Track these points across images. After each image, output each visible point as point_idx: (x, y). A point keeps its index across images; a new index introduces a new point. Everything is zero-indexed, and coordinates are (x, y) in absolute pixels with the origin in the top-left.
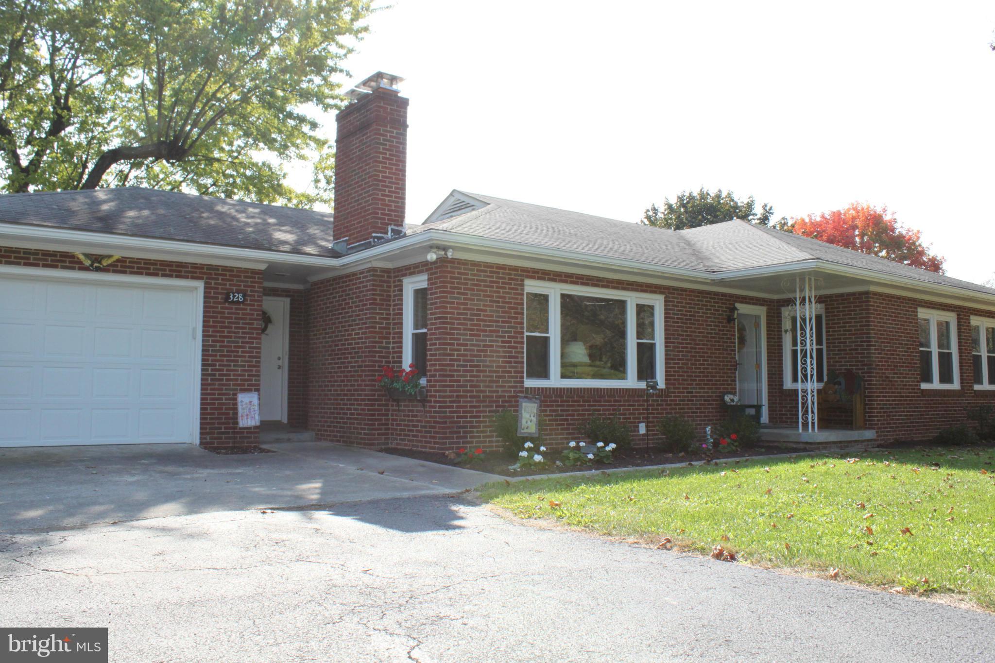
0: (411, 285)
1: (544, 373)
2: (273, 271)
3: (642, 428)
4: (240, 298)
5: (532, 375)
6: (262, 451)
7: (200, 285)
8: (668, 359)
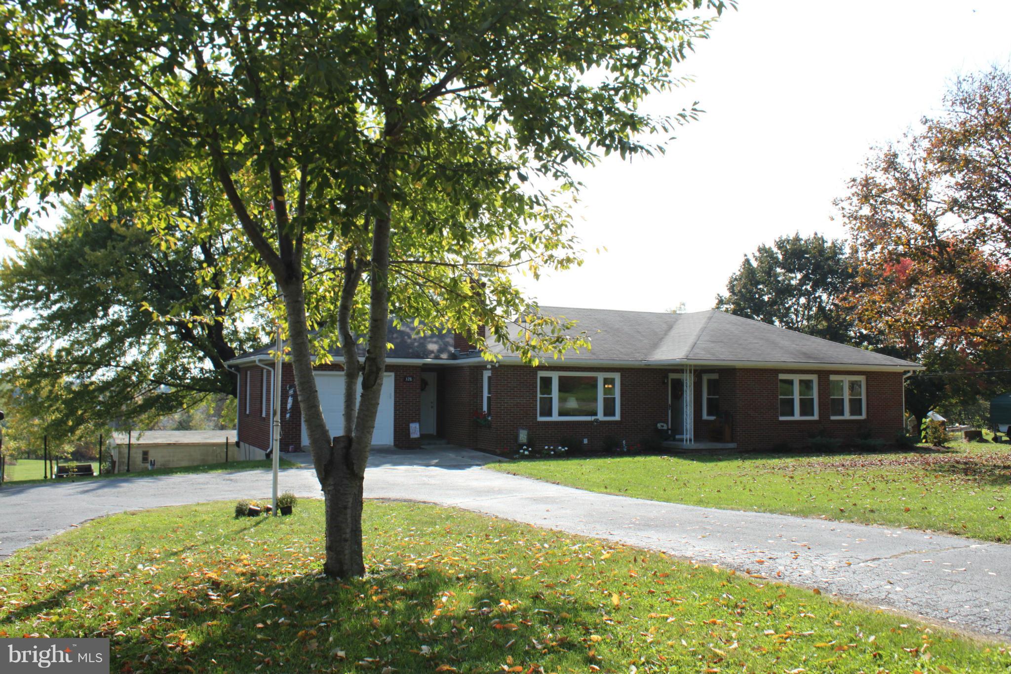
0: (487, 374)
1: (550, 414)
2: (426, 368)
3: (586, 441)
4: (410, 379)
5: (542, 415)
6: (421, 448)
7: (393, 374)
8: (622, 405)
